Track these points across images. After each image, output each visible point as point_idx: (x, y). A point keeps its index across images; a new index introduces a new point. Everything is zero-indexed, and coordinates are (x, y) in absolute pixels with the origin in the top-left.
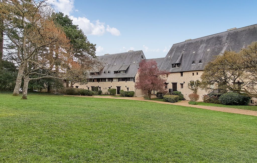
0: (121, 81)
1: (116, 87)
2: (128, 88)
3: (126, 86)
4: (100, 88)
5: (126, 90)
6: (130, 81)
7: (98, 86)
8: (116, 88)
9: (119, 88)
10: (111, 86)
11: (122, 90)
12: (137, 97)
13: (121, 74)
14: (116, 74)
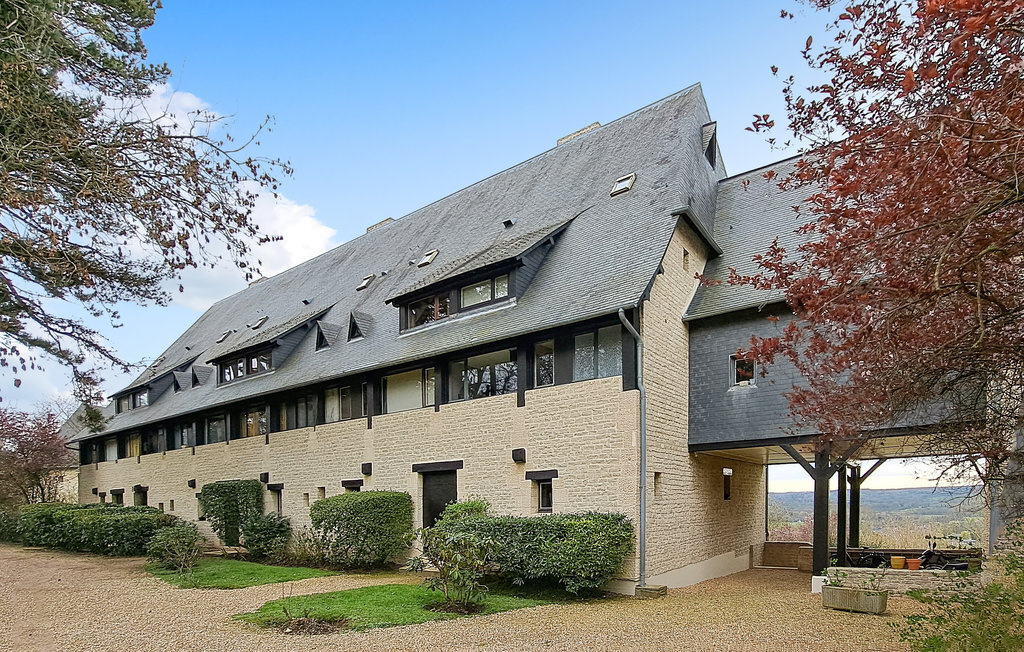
0: (461, 397)
1: (416, 468)
2: (543, 482)
3: (519, 457)
4: (277, 489)
5: (522, 504)
6: (566, 378)
7: (265, 478)
8: (414, 486)
9: (439, 478)
10: (367, 469)
11: (475, 509)
12: (662, 592)
13: (466, 317)
14: (419, 330)
